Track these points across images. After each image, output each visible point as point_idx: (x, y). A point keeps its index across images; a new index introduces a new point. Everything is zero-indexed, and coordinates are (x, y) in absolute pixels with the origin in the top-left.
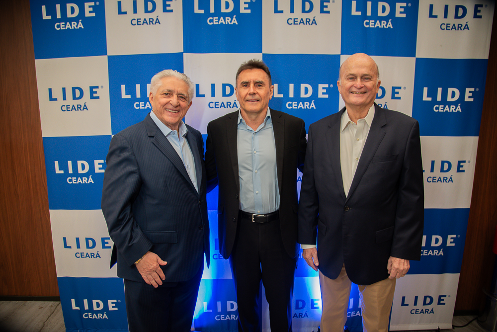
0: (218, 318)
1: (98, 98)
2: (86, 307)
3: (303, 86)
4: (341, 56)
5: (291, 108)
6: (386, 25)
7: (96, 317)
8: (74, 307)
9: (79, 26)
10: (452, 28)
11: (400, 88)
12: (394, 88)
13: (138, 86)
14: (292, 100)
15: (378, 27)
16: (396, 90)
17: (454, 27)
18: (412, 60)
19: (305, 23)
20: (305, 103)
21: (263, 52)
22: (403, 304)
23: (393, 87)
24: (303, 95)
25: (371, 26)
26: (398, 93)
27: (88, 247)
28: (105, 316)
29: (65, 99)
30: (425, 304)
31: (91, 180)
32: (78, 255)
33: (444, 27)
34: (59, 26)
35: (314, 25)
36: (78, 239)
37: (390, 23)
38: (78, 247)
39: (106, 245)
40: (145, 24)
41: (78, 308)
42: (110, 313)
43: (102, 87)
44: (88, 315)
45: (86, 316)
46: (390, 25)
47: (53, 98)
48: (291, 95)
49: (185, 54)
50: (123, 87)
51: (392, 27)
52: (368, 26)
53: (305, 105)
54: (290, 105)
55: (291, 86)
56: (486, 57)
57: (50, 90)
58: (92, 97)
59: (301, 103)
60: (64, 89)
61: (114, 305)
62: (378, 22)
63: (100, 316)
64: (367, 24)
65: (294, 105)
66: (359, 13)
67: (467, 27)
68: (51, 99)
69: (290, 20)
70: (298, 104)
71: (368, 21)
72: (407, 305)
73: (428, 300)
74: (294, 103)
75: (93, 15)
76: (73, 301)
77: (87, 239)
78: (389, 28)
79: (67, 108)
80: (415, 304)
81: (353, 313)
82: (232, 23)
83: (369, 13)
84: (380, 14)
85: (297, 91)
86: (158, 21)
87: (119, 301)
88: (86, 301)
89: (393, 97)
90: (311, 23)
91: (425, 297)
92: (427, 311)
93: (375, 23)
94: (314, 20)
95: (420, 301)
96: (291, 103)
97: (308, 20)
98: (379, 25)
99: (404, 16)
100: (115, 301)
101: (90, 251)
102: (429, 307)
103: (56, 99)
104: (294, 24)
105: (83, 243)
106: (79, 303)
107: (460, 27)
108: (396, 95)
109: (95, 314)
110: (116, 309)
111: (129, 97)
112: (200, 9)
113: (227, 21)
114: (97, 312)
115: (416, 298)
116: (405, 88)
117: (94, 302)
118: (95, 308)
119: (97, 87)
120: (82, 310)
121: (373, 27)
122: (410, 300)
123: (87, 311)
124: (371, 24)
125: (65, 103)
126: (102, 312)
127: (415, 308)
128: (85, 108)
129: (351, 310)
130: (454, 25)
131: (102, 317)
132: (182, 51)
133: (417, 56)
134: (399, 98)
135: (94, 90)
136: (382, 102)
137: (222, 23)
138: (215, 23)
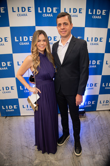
1: (7, 41)
2: (7, 108)
4: (85, 28)
6: (99, 18)
8: (3, 108)
11: (102, 38)
12: (100, 38)
13: (21, 37)
16: (101, 39)
18: (107, 29)
22: (100, 103)
26: (102, 40)
27: (7, 90)
28: (13, 110)
30: (106, 103)
31: (7, 68)
32: (3, 92)
35: (77, 17)
36: (3, 88)
38: (3, 90)
39: (12, 89)
40: (22, 16)
41: (5, 109)
42: (14, 109)
43: (9, 38)
44: (8, 110)
45: (7, 111)
49: (36, 27)
50: (16, 38)
51: (101, 18)
58: (5, 41)
61: (16, 107)
62: (97, 16)
63: (11, 110)
64: (93, 17)
66: (91, 13)
72: (101, 103)
73: (107, 102)
75: (4, 12)
76: (3, 107)
77: (6, 87)
80: (104, 103)
81: (86, 106)
83: (94, 13)
84: (98, 14)
86: (26, 15)
87: (17, 106)
88: (7, 106)
89: (100, 41)
91: (107, 101)
92: (107, 105)
94: (77, 15)
95: (105, 102)
97: (75, 15)
98: (97, 18)
99: (105, 14)
100: (16, 106)
101: (7, 91)
102: (107, 104)
105: (5, 89)
106: (5, 107)
108: (101, 41)
110: (16, 108)
111: (18, 41)
112: (40, 11)
113: (49, 15)
114: (10, 109)
115: (104, 101)
116: (104, 38)
117: (10, 106)
119: (7, 38)
120: (6, 109)
121: (95, 18)
122: (102, 102)
126: (12, 109)
127: (104, 104)
128: (3, 45)
129: (86, 105)
132: (35, 25)
133: (108, 28)
134: (102, 41)
135: (6, 39)
136: (97, 42)
137: (48, 16)
138: (45, 16)
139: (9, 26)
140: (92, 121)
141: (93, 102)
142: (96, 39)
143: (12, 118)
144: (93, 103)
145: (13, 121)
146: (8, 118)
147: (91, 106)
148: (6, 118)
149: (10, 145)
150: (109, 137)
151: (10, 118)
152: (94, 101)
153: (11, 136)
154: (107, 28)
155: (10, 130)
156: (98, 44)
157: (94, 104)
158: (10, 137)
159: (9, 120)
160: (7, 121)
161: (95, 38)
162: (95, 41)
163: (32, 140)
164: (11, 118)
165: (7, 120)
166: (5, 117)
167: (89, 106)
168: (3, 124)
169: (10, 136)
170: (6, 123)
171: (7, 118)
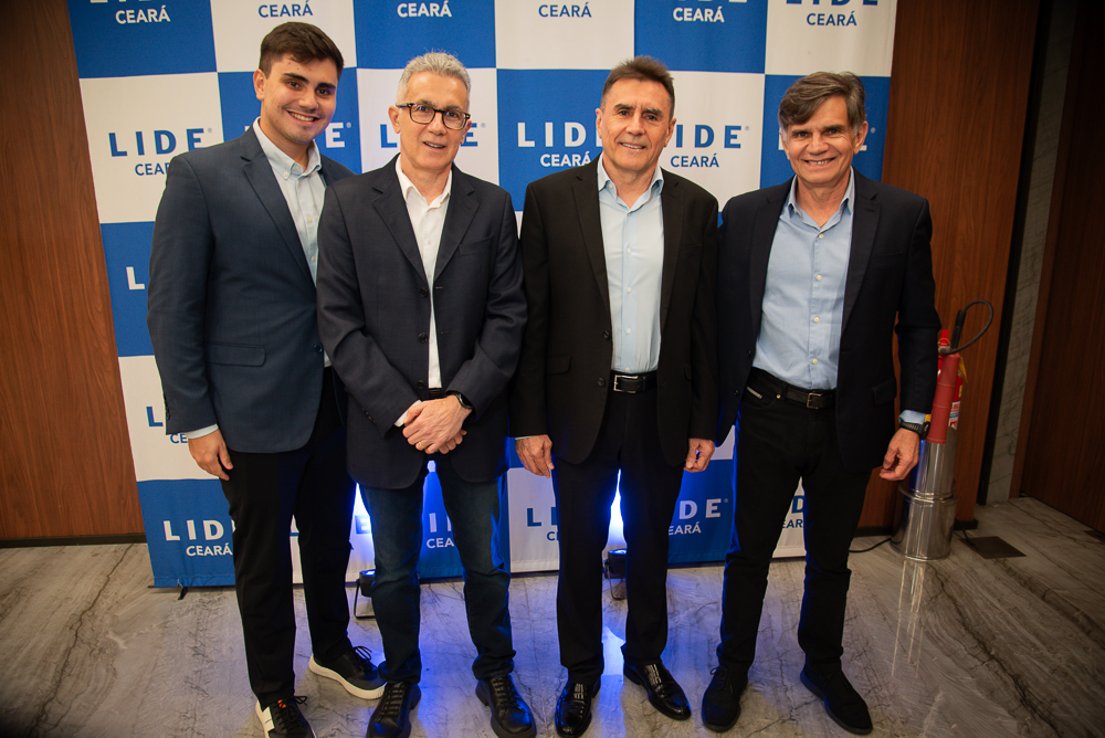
0: (431, 544)
2: (192, 536)
3: (569, 127)
5: (548, 165)
6: (713, 17)
7: (211, 552)
8: (170, 537)
9: (161, 18)
10: (828, 22)
11: (739, 128)
12: (728, 129)
14: (550, 151)
15: (698, 20)
16: (733, 132)
17: (831, 20)
18: (760, 78)
19: (570, 13)
20: (574, 156)
21: (498, 67)
23: (726, 127)
24: (569, 142)
25: (686, 19)
26: (735, 137)
28: (227, 550)
29: (141, 152)
30: (795, 509)
33: (814, 19)
34: (123, 17)
35: (586, 16)
37: (719, 12)
40: (285, 16)
41: (177, 538)
43: (210, 130)
44: (195, 550)
45: (191, 551)
46: (719, 17)
47: (119, 150)
48: (549, 142)
49: (359, 71)
51: (723, 21)
52: (680, 19)
53: (574, 160)
54: (546, 160)
55: (549, 127)
56: (886, 72)
57: (112, 137)
58: (192, 149)
59: (566, 157)
60: (139, 135)
62: (698, 11)
63: (218, 550)
64: (680, 14)
65: (553, 160)
67: (852, 20)
68: (115, 153)
69: (543, 9)
70: (561, 159)
71: (681, 10)
73: (801, 504)
74: (553, 156)
76: (167, 524)
78: (719, 21)
79: (147, 169)
82: (442, 15)
85: (559, 134)
86: (308, 10)
88: (191, 524)
89: (728, 145)
90: (580, 13)
91: (796, 498)
92: (799, 522)
93: (693, 13)
94: (586, 8)
96: (548, 156)
97: (576, 9)
98: (701, 17)
103: (125, 154)
104: (552, 15)
106: (179, 529)
107: (841, 19)
108: (733, 141)
109: (208, 548)
113: (432, 10)
114: (212, 544)
116: (747, 128)
117: (207, 524)
118: (209, 536)
119: (201, 131)
120: (185, 541)
121: (690, 19)
123: (194, 543)
124: (686, 14)
125: (143, 160)
126: (220, 542)
130: (831, 16)
131: (222, 551)
132: (355, 65)
133: (767, 72)
134: (738, 146)
135: (196, 136)
136: (708, 152)
137: (423, 15)
138: (411, 15)
139: (213, 69)
140: (701, 613)
141: (710, 502)
142: (704, 134)
143: (216, 598)
144: (709, 515)
145: (221, 613)
146: (194, 597)
147: (697, 529)
148: (182, 597)
149: (189, 732)
150: (781, 694)
151: (206, 599)
152: (719, 501)
153: (205, 687)
154: (761, 69)
155: (200, 657)
156: (715, 162)
157: (718, 515)
158: (195, 691)
159: (199, 610)
160: (188, 612)
161: (698, 129)
162: (698, 144)
163: (320, 707)
164: (215, 595)
165: (184, 610)
166: (178, 595)
167: (688, 528)
168: (164, 626)
169: (197, 688)
170: (177, 621)
171: (189, 596)
